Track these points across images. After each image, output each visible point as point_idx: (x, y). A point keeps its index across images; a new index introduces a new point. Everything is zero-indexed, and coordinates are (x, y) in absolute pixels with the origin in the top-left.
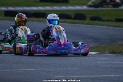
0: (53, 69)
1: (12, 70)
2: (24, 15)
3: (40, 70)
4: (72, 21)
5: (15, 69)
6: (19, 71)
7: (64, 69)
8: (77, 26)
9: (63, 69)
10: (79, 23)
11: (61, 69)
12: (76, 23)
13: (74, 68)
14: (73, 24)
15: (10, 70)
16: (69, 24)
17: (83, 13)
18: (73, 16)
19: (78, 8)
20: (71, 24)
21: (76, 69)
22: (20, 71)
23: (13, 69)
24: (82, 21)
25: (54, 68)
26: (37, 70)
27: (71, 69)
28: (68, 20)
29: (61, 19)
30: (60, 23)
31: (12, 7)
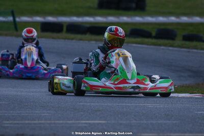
0: (134, 121)
1: (68, 122)
2: (120, 30)
3: (113, 122)
4: (154, 41)
5: (72, 120)
6: (79, 123)
7: (154, 122)
8: (163, 49)
9: (152, 122)
10: (165, 45)
11: (149, 122)
12: (160, 45)
13: (169, 120)
14: (156, 47)
15: (64, 122)
16: (149, 46)
18: (154, 34)
20: (152, 47)
21: (174, 122)
22: (82, 123)
23: (70, 120)
24: (170, 42)
25: (136, 120)
26: (109, 122)
27: (165, 122)
28: (146, 40)
29: (135, 38)
30: (134, 45)
31: (53, 17)
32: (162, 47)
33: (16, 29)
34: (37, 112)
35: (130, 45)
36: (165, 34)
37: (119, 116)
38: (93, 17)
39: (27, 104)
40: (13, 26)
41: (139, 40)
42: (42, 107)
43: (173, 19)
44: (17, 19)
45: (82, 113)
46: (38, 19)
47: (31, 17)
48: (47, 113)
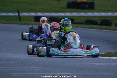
4: (99, 26)
8: (104, 31)
10: (105, 29)
12: (102, 29)
14: (100, 30)
17: (108, 19)
18: (99, 23)
19: (103, 14)
20: (98, 30)
24: (109, 27)
28: (95, 26)
29: (88, 25)
30: (88, 29)
31: (41, 13)
32: (104, 30)
33: (20, 20)
34: (32, 68)
35: (85, 29)
36: (106, 23)
37: (79, 70)
38: (64, 13)
39: (26, 63)
40: (18, 18)
41: (91, 26)
42: (35, 65)
43: (110, 14)
44: (21, 14)
45: (58, 68)
46: (33, 14)
47: (29, 13)
48: (38, 68)
